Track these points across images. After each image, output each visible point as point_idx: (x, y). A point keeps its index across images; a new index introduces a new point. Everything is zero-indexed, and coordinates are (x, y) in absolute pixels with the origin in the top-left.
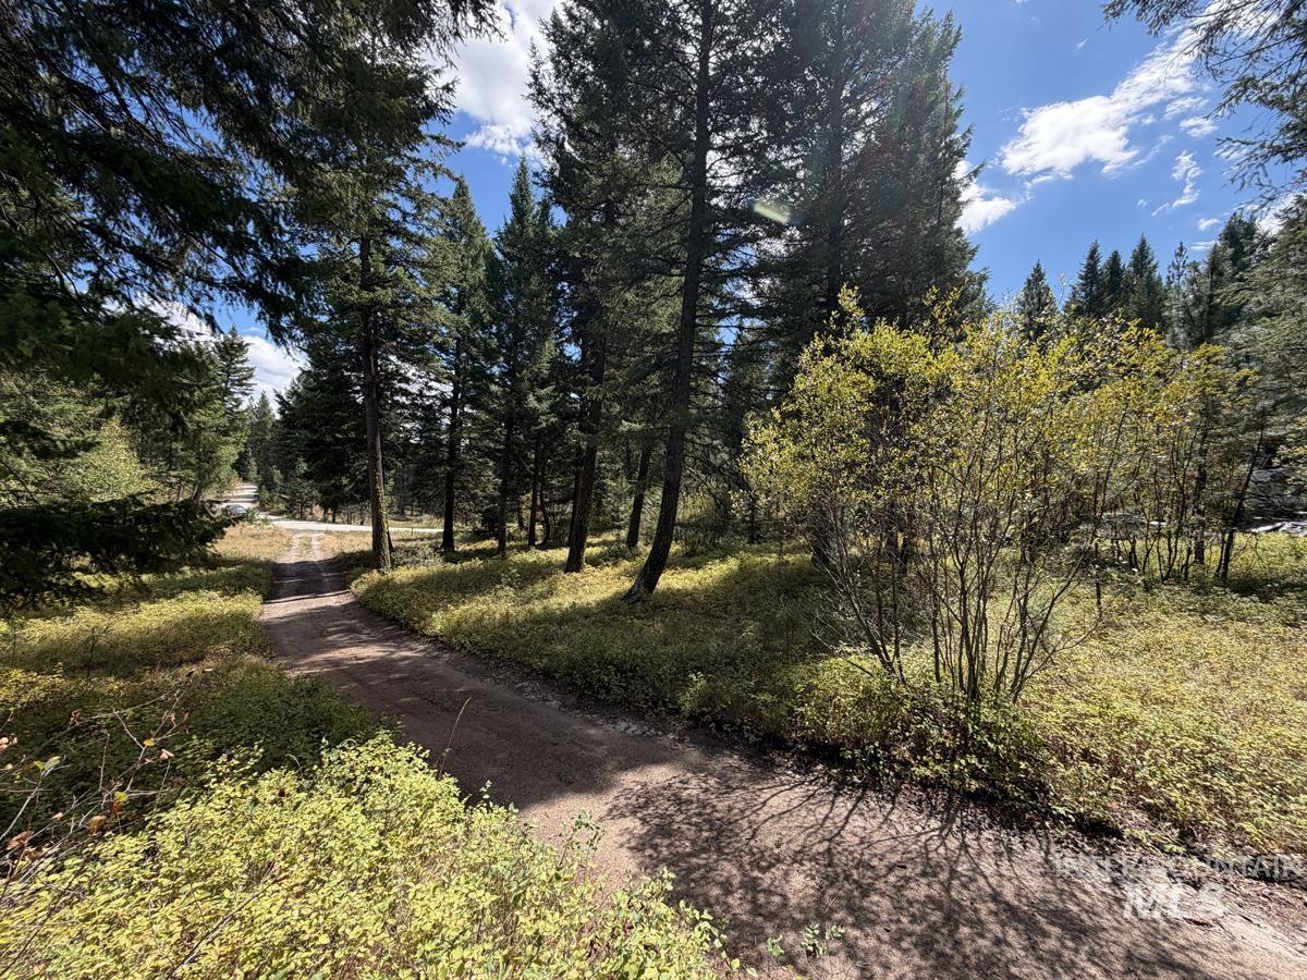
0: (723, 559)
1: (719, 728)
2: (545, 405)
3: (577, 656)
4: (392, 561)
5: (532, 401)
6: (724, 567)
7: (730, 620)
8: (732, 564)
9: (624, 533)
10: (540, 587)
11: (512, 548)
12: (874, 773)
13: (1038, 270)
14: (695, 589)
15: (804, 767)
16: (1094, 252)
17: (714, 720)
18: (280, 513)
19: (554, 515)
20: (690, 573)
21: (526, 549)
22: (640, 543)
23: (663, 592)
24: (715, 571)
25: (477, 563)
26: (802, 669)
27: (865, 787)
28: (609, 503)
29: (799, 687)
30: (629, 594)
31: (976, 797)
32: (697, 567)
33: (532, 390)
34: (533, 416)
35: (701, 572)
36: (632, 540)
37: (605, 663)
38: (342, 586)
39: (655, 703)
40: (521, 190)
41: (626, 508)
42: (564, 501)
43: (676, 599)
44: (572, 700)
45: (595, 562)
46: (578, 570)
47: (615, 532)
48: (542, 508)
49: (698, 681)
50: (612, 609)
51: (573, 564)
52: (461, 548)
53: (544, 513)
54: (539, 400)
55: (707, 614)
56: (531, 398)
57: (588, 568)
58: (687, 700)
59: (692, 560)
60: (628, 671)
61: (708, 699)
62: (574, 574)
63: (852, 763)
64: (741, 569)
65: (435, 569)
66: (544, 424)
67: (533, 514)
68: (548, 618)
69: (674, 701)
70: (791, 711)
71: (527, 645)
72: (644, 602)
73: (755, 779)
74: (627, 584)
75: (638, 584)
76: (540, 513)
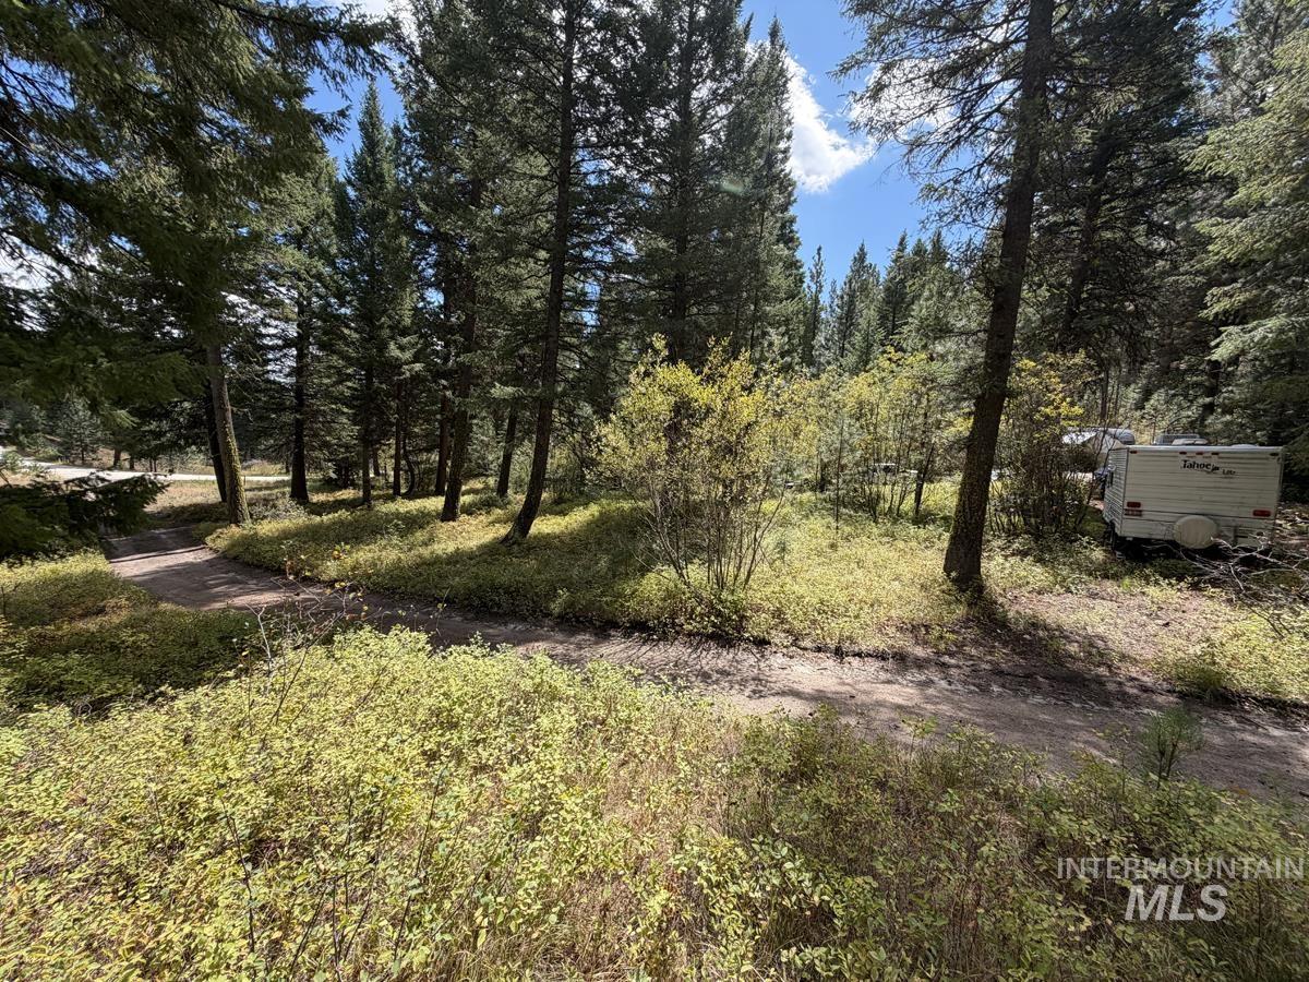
0: (586, 505)
1: (578, 621)
2: (408, 355)
3: (472, 585)
4: (251, 515)
5: (394, 351)
6: (588, 513)
7: (590, 555)
8: (594, 509)
9: (492, 481)
10: (420, 536)
11: (379, 497)
12: (664, 632)
13: (862, 249)
14: (562, 532)
15: (627, 634)
16: (903, 239)
17: (575, 616)
18: (52, 459)
19: (418, 463)
20: (559, 519)
21: (392, 498)
22: (510, 492)
23: (535, 537)
24: (579, 517)
25: (343, 514)
26: (632, 583)
27: (659, 640)
28: (475, 450)
29: (628, 591)
30: (506, 538)
31: (712, 637)
32: (563, 513)
33: (392, 338)
34: (396, 366)
35: (567, 518)
36: (502, 488)
37: (495, 588)
38: (195, 542)
39: (535, 612)
40: (371, 117)
41: (494, 457)
42: (429, 450)
43: (546, 541)
44: (471, 615)
45: (469, 510)
46: (453, 518)
47: (483, 479)
48: (406, 457)
49: (563, 593)
50: (491, 551)
51: (449, 513)
52: (316, 498)
53: (409, 463)
54: (402, 348)
55: (572, 552)
56: (392, 346)
57: (464, 517)
58: (556, 607)
59: (560, 507)
60: (512, 592)
61: (571, 605)
62: (451, 523)
63: (653, 629)
64: (601, 513)
65: (301, 521)
66: (408, 374)
67: (397, 464)
68: (436, 561)
69: (547, 608)
70: (622, 605)
71: (427, 580)
72: (519, 545)
73: (596, 643)
74: (503, 530)
75: (514, 530)
76: (403, 462)
